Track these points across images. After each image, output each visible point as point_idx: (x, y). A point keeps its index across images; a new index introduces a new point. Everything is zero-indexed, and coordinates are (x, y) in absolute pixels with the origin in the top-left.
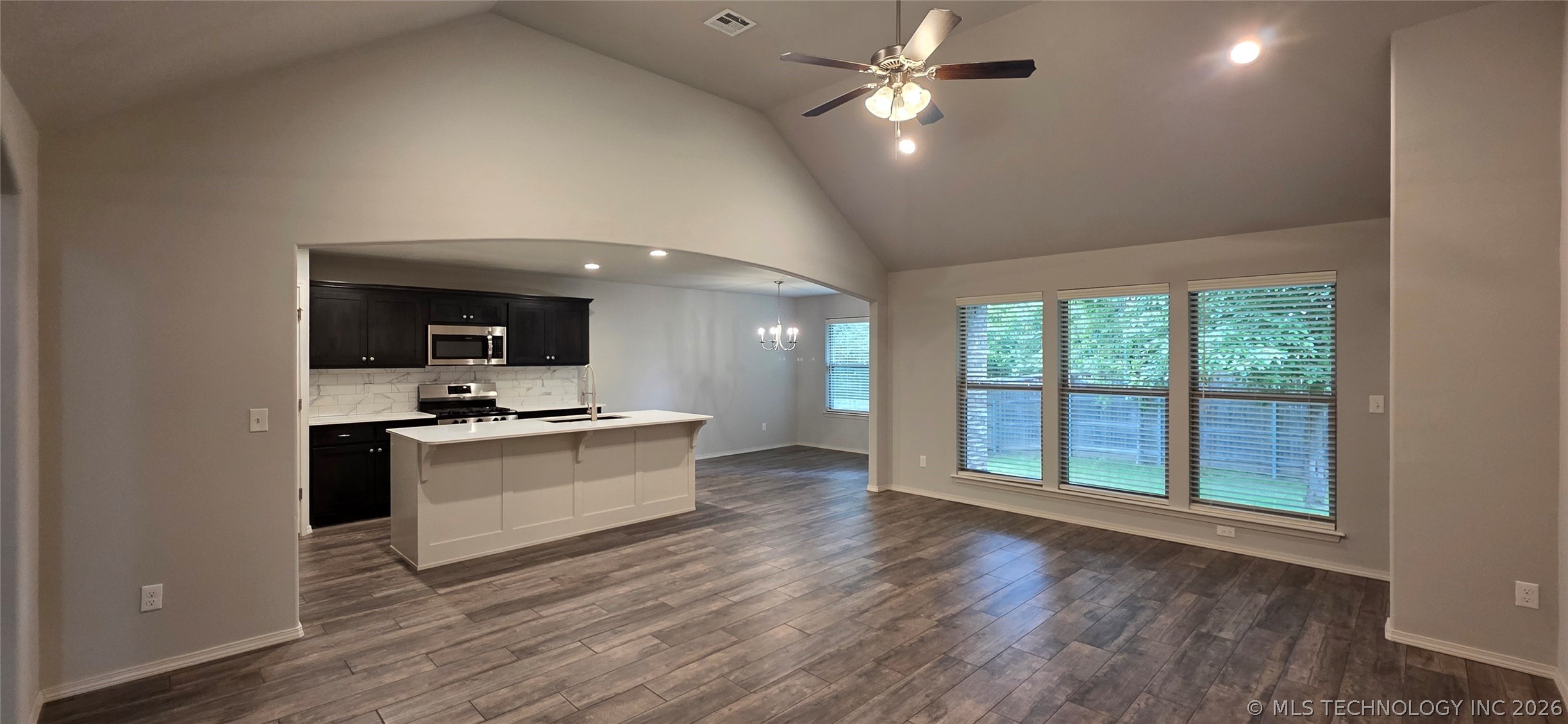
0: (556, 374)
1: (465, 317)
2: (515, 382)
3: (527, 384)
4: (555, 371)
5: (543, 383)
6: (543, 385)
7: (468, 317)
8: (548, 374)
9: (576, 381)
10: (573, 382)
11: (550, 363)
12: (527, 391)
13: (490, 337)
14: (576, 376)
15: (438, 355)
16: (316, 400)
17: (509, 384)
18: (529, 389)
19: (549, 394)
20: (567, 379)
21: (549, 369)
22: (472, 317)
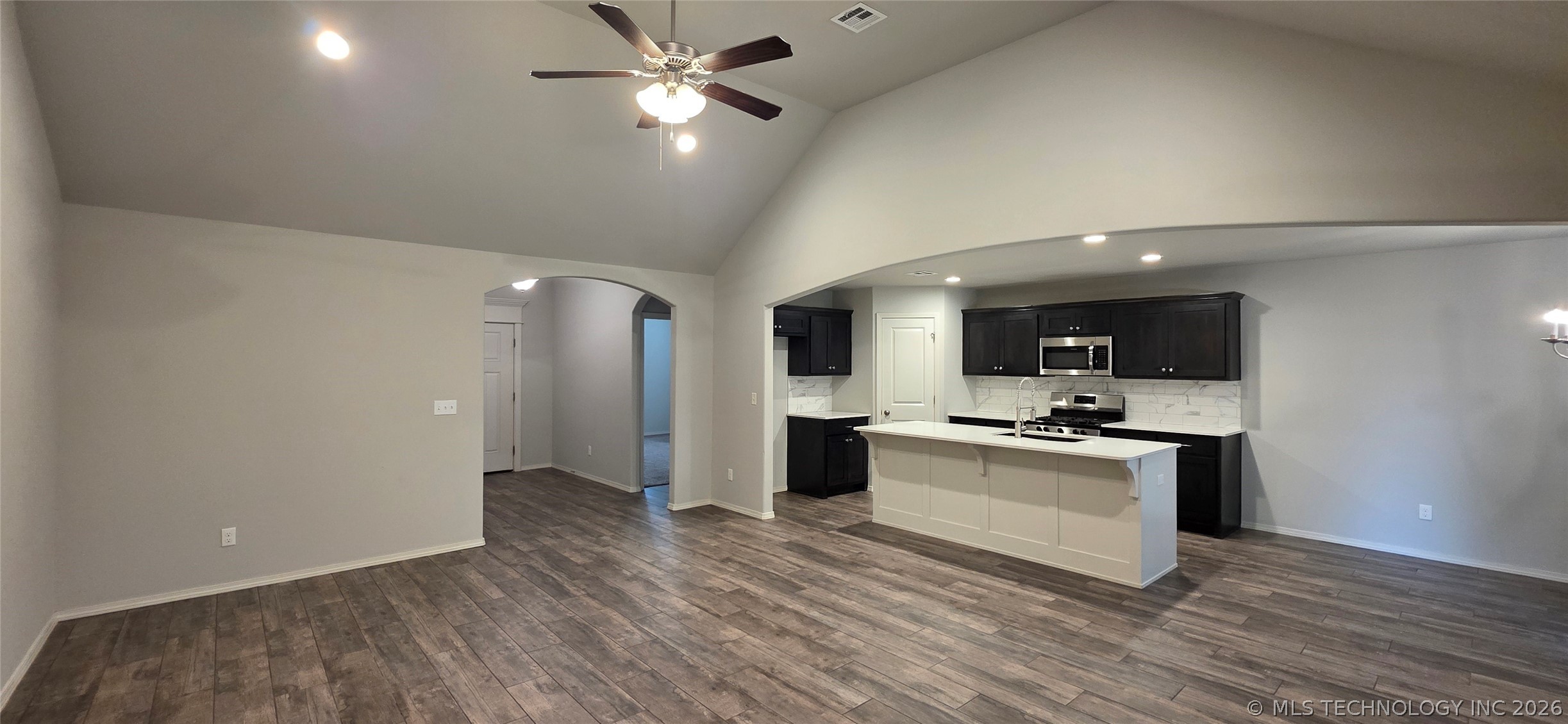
0: (1206, 390)
1: (1071, 328)
2: (1152, 397)
3: (1166, 399)
4: (1205, 386)
5: (1188, 400)
6: (1188, 403)
7: (1075, 329)
8: (1196, 390)
9: (1238, 400)
10: (1234, 402)
11: (1167, 376)
12: (1166, 408)
13: (1091, 348)
14: (1239, 393)
15: (1048, 366)
16: (987, 399)
17: (1145, 398)
18: (1169, 406)
19: (1197, 414)
20: (1224, 397)
21: (1197, 383)
22: (1078, 328)
